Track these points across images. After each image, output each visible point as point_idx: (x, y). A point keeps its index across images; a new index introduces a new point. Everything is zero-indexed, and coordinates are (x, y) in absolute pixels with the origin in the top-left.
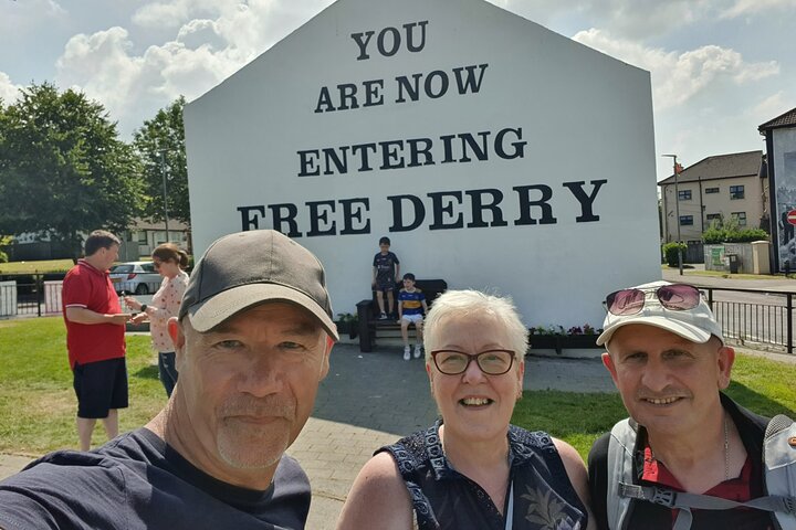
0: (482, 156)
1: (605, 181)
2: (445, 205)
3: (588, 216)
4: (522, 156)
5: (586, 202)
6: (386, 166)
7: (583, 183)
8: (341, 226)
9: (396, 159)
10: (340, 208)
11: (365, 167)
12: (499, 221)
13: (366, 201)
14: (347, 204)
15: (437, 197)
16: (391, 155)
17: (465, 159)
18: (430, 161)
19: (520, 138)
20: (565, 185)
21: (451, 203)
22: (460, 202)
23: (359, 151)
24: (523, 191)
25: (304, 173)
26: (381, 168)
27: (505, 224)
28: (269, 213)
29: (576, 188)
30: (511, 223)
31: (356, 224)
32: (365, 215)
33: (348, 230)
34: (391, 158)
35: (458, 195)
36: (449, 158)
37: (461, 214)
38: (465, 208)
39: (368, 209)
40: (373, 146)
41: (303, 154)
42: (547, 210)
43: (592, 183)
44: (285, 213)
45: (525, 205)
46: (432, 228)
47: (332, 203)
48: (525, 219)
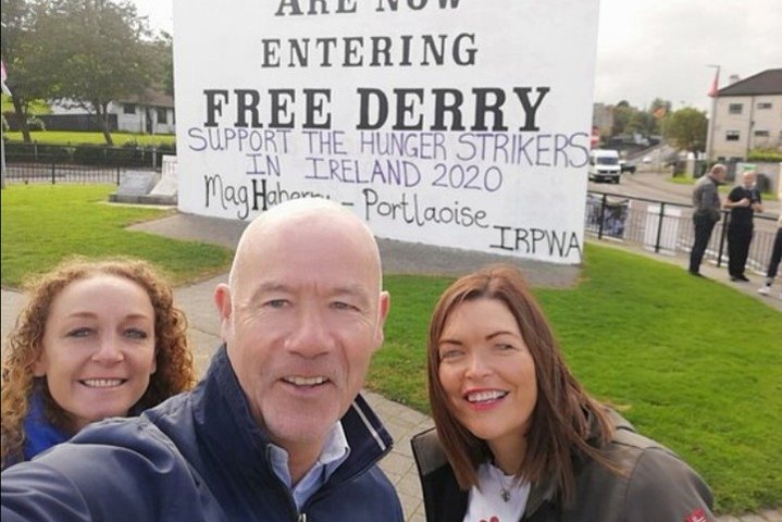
0: (439, 60)
1: (551, 89)
3: (530, 126)
4: (473, 64)
5: (530, 112)
6: (347, 63)
7: (530, 89)
9: (356, 57)
11: (326, 63)
13: (328, 92)
14: (310, 94)
16: (352, 52)
17: (425, 63)
18: (388, 61)
19: (473, 44)
20: (514, 90)
23: (321, 44)
25: (267, 64)
26: (342, 65)
28: (234, 98)
30: (468, 128)
31: (318, 118)
32: (326, 108)
33: (310, 124)
34: (352, 56)
36: (406, 61)
39: (329, 101)
40: (334, 40)
41: (266, 42)
45: (481, 110)
47: (292, 93)
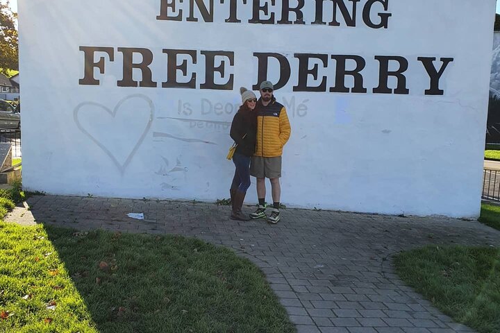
0: (351, 22)
1: (452, 60)
2: (311, 67)
3: (435, 89)
4: (386, 27)
5: (435, 76)
6: (255, 19)
7: (434, 59)
8: (201, 79)
9: (266, 14)
10: (201, 59)
11: (233, 18)
12: (359, 88)
13: (230, 55)
14: (210, 56)
15: (303, 58)
16: (262, 8)
17: (334, 23)
18: (300, 20)
19: (386, 9)
20: (419, 59)
21: (316, 65)
22: (325, 65)
24: (383, 60)
25: (163, 16)
26: (250, 21)
27: (364, 91)
28: (119, 56)
29: (427, 62)
30: (370, 90)
31: (218, 79)
32: (228, 69)
33: (209, 84)
34: (261, 12)
35: (324, 58)
36: (319, 19)
37: (325, 78)
38: (330, 72)
39: (232, 64)
42: (402, 81)
43: (442, 59)
44: (138, 58)
45: (384, 74)
46: (295, 89)
47: (193, 53)
48: (382, 88)
